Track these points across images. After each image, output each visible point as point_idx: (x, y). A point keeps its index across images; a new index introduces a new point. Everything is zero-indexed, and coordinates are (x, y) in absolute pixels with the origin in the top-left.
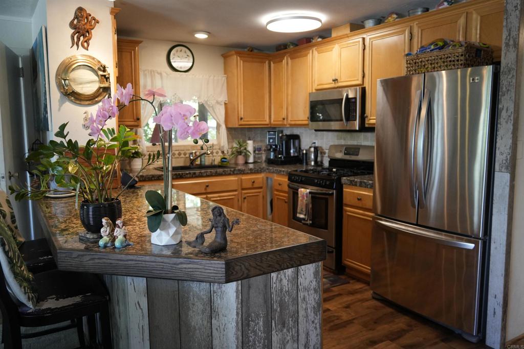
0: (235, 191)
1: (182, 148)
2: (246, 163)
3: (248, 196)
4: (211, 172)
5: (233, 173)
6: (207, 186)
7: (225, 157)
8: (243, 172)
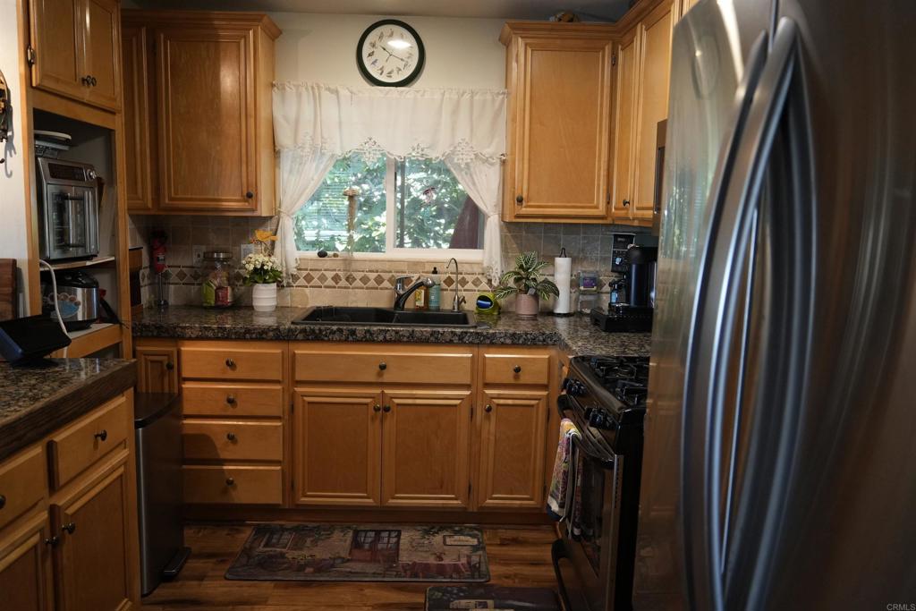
0: (464, 387)
3: (498, 405)
5: (461, 341)
6: (383, 368)
8: (488, 341)
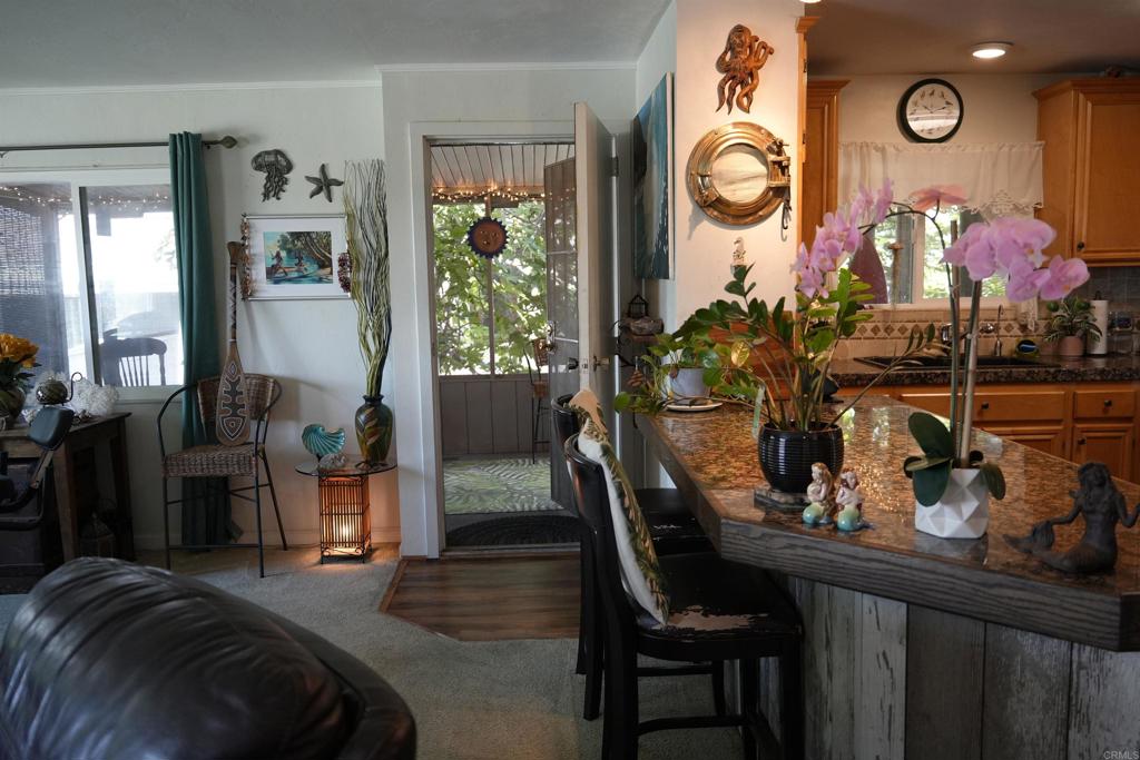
0: (1058, 422)
1: (923, 317)
2: (1087, 355)
3: (1089, 438)
4: (996, 373)
5: (1054, 379)
6: (986, 407)
7: (1030, 339)
8: (1080, 378)
